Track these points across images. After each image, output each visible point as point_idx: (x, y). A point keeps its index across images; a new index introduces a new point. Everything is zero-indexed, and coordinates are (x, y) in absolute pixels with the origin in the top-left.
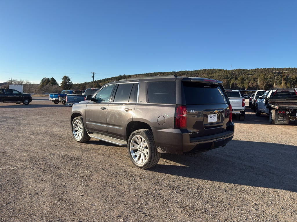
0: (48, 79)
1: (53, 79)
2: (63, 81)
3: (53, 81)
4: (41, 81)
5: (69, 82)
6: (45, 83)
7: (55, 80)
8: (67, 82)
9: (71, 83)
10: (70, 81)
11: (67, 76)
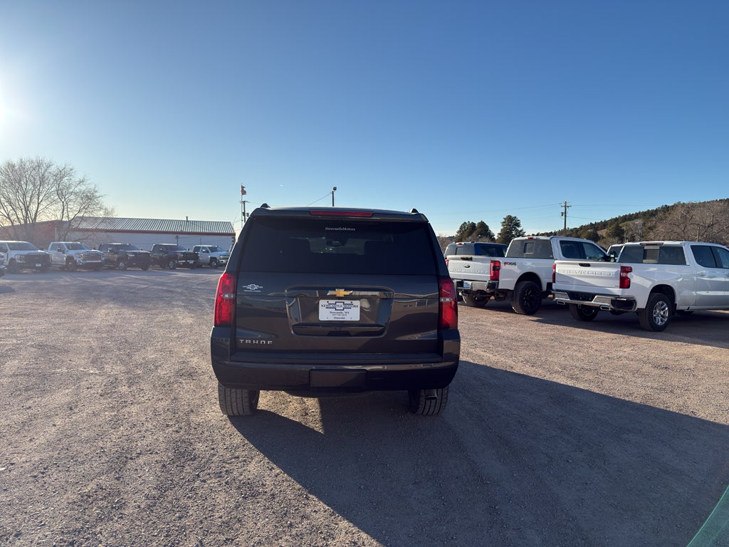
0: (473, 224)
1: (483, 225)
2: (502, 227)
3: (483, 229)
4: (458, 229)
5: (517, 230)
6: (466, 234)
7: (487, 227)
8: (511, 231)
9: (522, 230)
10: (519, 226)
11: (513, 216)
